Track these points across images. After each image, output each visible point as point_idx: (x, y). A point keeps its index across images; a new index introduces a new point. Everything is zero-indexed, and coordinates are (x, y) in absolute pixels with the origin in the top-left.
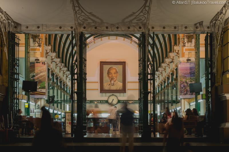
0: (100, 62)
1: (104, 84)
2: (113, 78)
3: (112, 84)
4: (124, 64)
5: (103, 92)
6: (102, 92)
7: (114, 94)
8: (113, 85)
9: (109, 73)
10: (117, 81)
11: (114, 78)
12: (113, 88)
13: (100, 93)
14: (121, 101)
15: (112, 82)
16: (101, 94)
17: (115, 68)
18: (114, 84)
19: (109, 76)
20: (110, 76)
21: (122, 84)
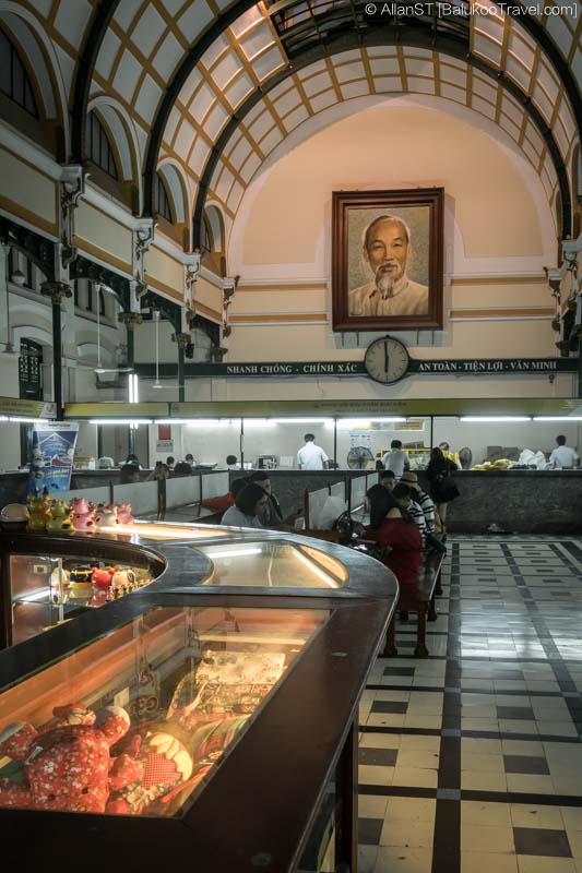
0: (335, 194)
1: (350, 293)
2: (389, 265)
3: (382, 291)
4: (435, 198)
5: (345, 326)
6: (339, 327)
7: (392, 334)
8: (390, 295)
9: (370, 244)
10: (405, 278)
11: (394, 263)
12: (389, 308)
13: (335, 330)
14: (424, 362)
15: (386, 283)
16: (339, 334)
17: (399, 219)
18: (395, 292)
19: (371, 259)
20: (378, 254)
21: (427, 288)
